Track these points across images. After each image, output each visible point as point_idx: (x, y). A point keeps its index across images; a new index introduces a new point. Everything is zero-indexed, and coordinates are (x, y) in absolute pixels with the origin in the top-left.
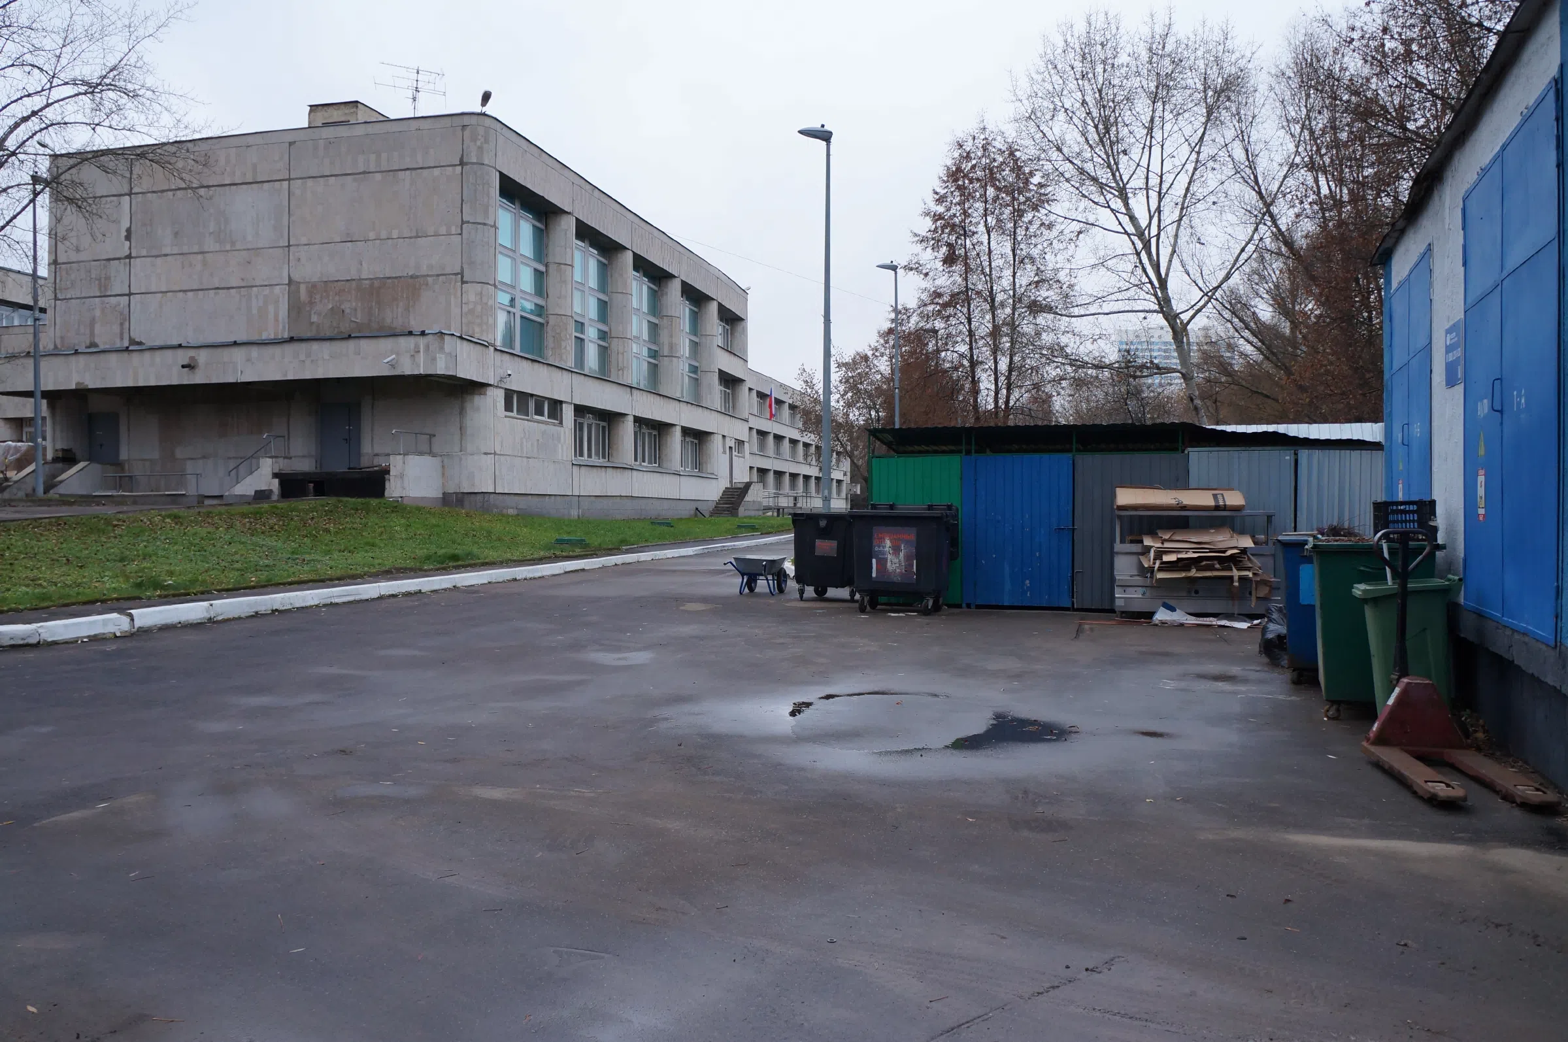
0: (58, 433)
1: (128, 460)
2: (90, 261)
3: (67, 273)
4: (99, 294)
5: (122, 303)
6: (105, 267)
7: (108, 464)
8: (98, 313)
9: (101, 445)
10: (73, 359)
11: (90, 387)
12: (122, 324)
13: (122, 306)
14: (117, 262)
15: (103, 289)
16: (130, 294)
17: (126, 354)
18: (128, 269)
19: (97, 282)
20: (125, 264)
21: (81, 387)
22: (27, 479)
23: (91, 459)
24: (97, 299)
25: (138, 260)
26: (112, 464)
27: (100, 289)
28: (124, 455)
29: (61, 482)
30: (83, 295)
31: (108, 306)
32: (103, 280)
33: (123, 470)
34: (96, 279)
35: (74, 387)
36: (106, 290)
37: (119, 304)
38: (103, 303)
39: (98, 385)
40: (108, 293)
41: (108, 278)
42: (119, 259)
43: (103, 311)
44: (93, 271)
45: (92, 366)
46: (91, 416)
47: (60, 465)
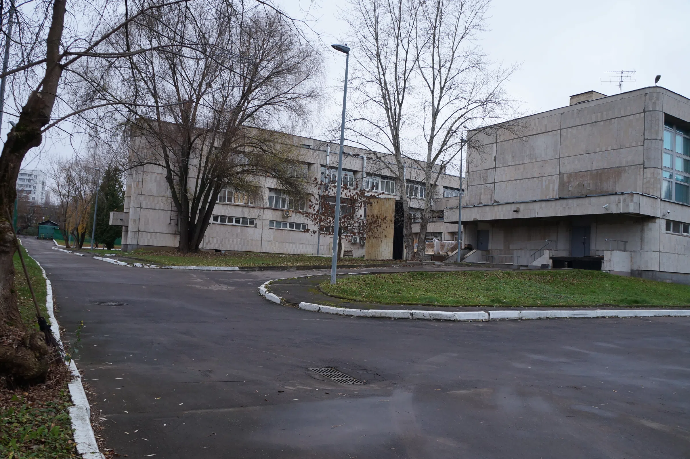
0: (466, 238)
1: (491, 250)
2: (480, 170)
3: (472, 176)
4: (483, 183)
6: (486, 172)
8: (483, 191)
9: (482, 243)
11: (479, 220)
12: (491, 195)
16: (495, 183)
17: (492, 207)
18: (494, 173)
19: (483, 178)
20: (493, 171)
22: (455, 255)
23: (478, 248)
24: (483, 185)
25: (498, 168)
26: (485, 251)
27: (484, 181)
28: (490, 247)
29: (466, 257)
30: (478, 184)
32: (485, 178)
33: (489, 253)
35: (473, 220)
36: (486, 181)
37: (491, 187)
38: (485, 186)
39: (482, 219)
40: (487, 183)
41: (487, 177)
42: (491, 169)
43: (484, 189)
44: (482, 174)
45: (480, 211)
46: (479, 231)
47: (466, 251)
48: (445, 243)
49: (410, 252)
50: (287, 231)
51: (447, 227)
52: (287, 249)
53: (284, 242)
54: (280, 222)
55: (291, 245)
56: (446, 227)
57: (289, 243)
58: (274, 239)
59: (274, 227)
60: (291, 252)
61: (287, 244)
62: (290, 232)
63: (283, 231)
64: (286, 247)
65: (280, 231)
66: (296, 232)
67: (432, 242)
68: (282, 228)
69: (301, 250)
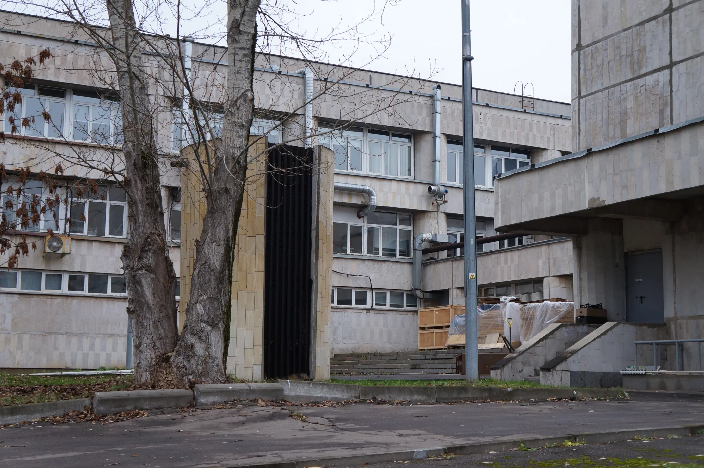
0: (585, 284)
1: (675, 319)
2: (619, 32)
3: (592, 58)
4: (630, 76)
5: (661, 80)
6: (638, 34)
7: (645, 325)
8: (630, 104)
9: (642, 298)
10: (585, 164)
11: (607, 203)
12: (661, 112)
13: (661, 84)
14: (654, 22)
15: (636, 67)
16: (671, 66)
17: (654, 143)
18: (668, 28)
19: (628, 60)
20: (664, 22)
21: (595, 205)
22: (538, 349)
23: (628, 319)
24: (628, 84)
25: (681, 11)
26: (652, 326)
27: (632, 68)
28: (669, 312)
29: (574, 352)
30: (613, 83)
31: (643, 90)
32: (636, 55)
33: (668, 334)
34: (628, 56)
35: (586, 206)
36: (640, 68)
37: (657, 83)
38: (635, 88)
39: (618, 199)
40: (643, 71)
41: (642, 50)
42: (655, 18)
43: (636, 98)
44: (624, 46)
45: (610, 170)
46: (627, 256)
47: (585, 328)
48: (535, 308)
49: (146, 341)
50: (58, 300)
51: (555, 260)
52: (62, 355)
53: (50, 334)
54: (38, 272)
55: (74, 340)
56: (552, 261)
57: (69, 334)
58: (15, 325)
59: (18, 289)
60: (73, 362)
61: (62, 340)
62: (69, 300)
63: (49, 300)
64: (56, 349)
65: (35, 299)
66: (92, 301)
67: (498, 307)
68: (43, 290)
69: (108, 356)
